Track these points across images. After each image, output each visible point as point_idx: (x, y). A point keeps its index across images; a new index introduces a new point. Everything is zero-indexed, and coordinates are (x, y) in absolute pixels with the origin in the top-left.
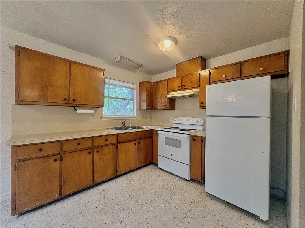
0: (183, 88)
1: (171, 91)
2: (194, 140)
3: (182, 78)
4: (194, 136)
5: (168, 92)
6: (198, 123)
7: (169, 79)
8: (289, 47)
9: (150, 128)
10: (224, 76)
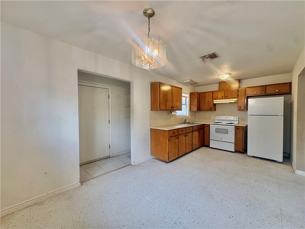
0: (226, 97)
1: (215, 99)
2: (238, 129)
3: (225, 91)
4: (237, 126)
5: (213, 99)
6: (235, 119)
7: (214, 91)
8: (291, 80)
9: (202, 123)
10: (255, 92)
